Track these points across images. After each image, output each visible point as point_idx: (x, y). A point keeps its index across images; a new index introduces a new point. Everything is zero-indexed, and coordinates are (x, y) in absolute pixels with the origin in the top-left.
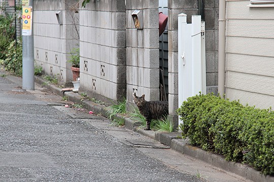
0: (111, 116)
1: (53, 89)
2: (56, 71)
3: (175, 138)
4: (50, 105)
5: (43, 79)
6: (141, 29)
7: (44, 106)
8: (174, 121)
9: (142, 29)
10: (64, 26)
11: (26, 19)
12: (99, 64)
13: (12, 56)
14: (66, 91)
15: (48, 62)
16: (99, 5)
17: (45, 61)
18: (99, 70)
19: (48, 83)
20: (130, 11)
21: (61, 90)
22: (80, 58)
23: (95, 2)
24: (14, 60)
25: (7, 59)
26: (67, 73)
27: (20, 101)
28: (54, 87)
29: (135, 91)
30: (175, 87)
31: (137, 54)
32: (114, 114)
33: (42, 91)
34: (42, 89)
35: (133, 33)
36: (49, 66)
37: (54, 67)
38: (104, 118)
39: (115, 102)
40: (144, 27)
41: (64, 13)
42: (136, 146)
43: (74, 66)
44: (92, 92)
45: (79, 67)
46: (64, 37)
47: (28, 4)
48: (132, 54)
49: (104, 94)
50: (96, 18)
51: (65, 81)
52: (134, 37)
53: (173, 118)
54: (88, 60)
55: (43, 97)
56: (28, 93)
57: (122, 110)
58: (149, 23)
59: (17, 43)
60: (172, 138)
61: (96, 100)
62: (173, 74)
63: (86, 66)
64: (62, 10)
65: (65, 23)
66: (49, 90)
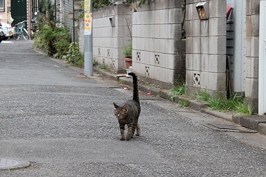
0: (172, 98)
1: (108, 75)
2: (108, 62)
3: (262, 122)
4: (112, 88)
5: (97, 68)
6: (206, 19)
7: (107, 88)
8: (253, 105)
9: (208, 19)
10: (116, 27)
11: (87, 22)
12: (153, 55)
13: (71, 53)
14: (120, 77)
15: (101, 55)
16: (153, 5)
17: (98, 55)
18: (153, 59)
19: (102, 71)
20: (191, 5)
21: (116, 76)
22: (133, 51)
23: (149, 3)
24: (73, 55)
25: (68, 55)
26: (118, 63)
27: (87, 85)
28: (108, 74)
29: (197, 76)
30: (255, 70)
31: (200, 42)
32: (175, 96)
33: (99, 77)
34: (98, 75)
35: (194, 24)
36: (102, 59)
37: (106, 59)
38: (164, 99)
39: (171, 85)
40: (211, 17)
41: (116, 17)
42: (223, 130)
43: (126, 57)
44: (145, 77)
45: (131, 58)
46: (116, 36)
47: (88, 11)
48: (193, 43)
49: (158, 78)
50: (150, 16)
51: (117, 69)
52: (196, 27)
53: (253, 101)
54: (141, 52)
55: (102, 81)
56: (89, 78)
57: (182, 92)
58: (217, 13)
59: (74, 44)
60: (260, 123)
61: (149, 83)
62: (253, 58)
63: (138, 57)
64: (114, 16)
65: (117, 25)
66: (104, 76)
